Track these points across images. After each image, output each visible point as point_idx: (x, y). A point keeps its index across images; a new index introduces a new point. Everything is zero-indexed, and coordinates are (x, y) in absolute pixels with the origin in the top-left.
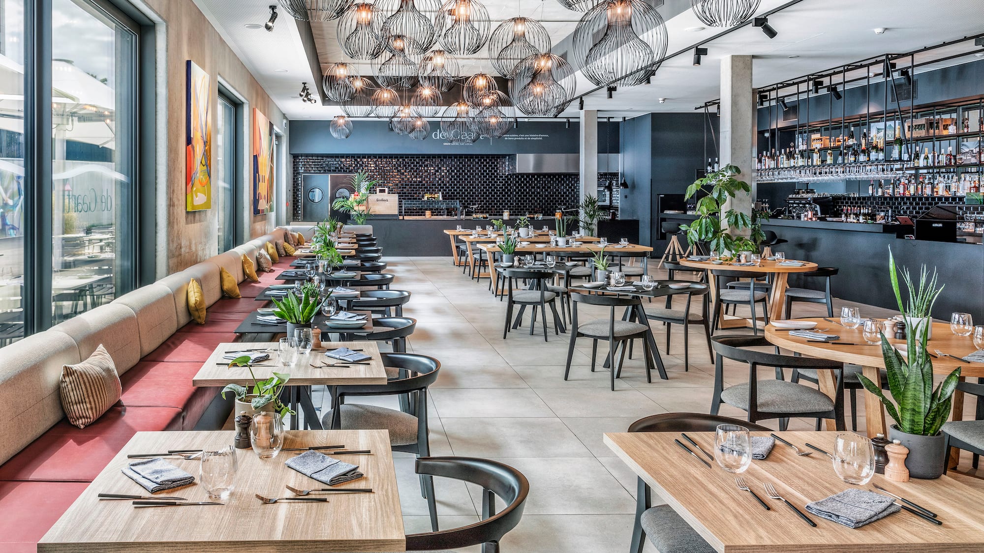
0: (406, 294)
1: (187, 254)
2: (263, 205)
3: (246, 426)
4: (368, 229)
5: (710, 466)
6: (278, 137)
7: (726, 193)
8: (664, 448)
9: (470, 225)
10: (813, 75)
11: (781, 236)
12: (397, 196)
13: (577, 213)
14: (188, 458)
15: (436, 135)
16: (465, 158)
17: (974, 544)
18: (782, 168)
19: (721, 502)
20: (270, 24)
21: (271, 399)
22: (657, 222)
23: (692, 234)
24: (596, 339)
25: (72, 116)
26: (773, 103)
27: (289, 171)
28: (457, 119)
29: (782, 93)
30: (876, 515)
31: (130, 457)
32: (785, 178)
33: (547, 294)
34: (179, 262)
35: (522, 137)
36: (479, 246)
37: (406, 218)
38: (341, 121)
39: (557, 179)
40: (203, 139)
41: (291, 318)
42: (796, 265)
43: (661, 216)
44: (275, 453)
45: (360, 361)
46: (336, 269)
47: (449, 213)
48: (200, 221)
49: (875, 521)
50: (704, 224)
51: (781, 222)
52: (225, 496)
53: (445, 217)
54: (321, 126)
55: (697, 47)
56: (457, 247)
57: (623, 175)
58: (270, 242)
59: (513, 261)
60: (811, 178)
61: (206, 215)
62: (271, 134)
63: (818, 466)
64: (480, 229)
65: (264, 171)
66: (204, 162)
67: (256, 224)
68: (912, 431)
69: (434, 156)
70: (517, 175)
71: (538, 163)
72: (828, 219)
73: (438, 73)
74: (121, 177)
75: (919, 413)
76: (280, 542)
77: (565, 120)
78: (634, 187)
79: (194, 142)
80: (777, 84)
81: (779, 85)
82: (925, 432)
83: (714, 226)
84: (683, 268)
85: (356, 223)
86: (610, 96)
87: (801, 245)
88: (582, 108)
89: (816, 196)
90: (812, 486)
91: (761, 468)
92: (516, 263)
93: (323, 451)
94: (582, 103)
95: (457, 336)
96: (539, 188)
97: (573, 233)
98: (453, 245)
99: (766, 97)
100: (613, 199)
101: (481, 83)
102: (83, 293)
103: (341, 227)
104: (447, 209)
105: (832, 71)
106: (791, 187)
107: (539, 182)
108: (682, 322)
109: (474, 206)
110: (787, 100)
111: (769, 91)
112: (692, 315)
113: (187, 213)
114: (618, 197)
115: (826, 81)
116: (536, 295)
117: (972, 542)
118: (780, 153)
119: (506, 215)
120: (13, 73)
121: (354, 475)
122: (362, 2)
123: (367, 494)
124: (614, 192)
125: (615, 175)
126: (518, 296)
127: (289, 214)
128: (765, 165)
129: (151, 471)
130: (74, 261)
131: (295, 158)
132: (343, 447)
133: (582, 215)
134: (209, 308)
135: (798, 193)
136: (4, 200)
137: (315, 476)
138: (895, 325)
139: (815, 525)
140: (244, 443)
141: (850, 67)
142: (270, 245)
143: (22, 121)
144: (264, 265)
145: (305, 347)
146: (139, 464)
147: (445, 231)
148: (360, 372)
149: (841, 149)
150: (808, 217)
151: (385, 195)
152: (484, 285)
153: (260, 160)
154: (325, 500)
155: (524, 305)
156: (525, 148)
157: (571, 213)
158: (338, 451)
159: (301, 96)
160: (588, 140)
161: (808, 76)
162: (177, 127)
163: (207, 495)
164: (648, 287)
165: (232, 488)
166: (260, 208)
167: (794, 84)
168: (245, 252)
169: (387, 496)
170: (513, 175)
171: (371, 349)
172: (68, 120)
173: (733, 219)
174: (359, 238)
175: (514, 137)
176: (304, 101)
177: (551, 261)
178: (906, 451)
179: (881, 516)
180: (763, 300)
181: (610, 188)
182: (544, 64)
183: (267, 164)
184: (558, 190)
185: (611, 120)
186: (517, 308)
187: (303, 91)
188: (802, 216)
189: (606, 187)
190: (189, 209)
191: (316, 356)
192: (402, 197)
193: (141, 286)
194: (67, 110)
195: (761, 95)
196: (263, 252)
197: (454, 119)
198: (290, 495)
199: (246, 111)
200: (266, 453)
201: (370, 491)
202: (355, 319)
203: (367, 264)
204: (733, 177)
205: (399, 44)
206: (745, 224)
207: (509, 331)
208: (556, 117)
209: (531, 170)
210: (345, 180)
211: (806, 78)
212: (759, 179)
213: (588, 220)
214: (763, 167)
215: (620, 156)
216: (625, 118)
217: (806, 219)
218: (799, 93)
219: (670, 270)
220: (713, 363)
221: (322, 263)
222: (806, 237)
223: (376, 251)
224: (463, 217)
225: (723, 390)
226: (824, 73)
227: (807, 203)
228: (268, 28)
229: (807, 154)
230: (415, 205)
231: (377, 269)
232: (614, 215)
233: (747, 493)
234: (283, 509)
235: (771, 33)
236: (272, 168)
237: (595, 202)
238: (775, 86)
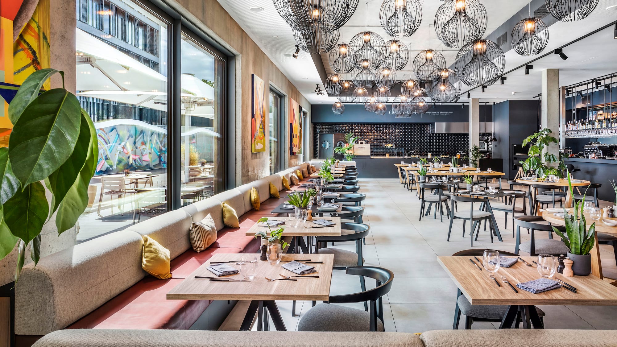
0: (364, 195)
1: (252, 175)
2: (295, 150)
3: (265, 250)
4: (353, 163)
5: (481, 269)
6: (305, 114)
7: (544, 144)
8: (463, 262)
9: (408, 161)
10: (595, 79)
11: (577, 167)
12: (369, 145)
13: (468, 155)
14: (237, 264)
15: (391, 112)
16: (408, 125)
17: (587, 300)
18: (579, 130)
19: (479, 283)
20: (296, 55)
21: (277, 238)
22: (511, 160)
23: (526, 166)
24: (465, 220)
25: (194, 103)
26: (574, 95)
27: (311, 133)
28: (401, 104)
29: (579, 89)
30: (547, 288)
31: (211, 263)
32: (581, 136)
33: (442, 197)
34: (247, 179)
35: (438, 113)
36: (411, 172)
37: (375, 157)
38: (338, 105)
39: (458, 136)
40: (261, 115)
41: (297, 205)
42: (578, 182)
43: (514, 157)
44: (278, 262)
45: (331, 225)
46: (329, 183)
47: (399, 155)
48: (259, 158)
49: (546, 291)
50: (532, 160)
51: (580, 159)
52: (251, 278)
53: (396, 157)
54: (328, 108)
55: (527, 65)
56: (402, 173)
57: (494, 134)
58: (298, 169)
59: (425, 180)
60: (594, 136)
61: (263, 155)
62: (300, 112)
63: (533, 270)
64: (414, 163)
65: (296, 132)
66: (261, 127)
67: (292, 160)
68: (576, 253)
69: (390, 124)
70: (436, 134)
71: (448, 128)
72: (607, 158)
73: (386, 79)
74: (217, 135)
75: (578, 244)
76: (272, 295)
77: (462, 104)
78: (500, 140)
79: (256, 117)
80: (576, 84)
81: (577, 85)
82: (581, 253)
83: (537, 161)
84: (517, 184)
85: (347, 160)
86: (484, 91)
87: (588, 172)
88: (469, 97)
89: (600, 145)
90: (524, 277)
91: (505, 271)
92: (427, 181)
93: (301, 262)
94: (469, 95)
95: (395, 219)
96: (448, 141)
97: (464, 165)
98: (400, 172)
99: (570, 91)
100: (489, 147)
101: (410, 84)
102: (197, 194)
103: (338, 162)
104: (398, 153)
105: (605, 77)
106: (587, 141)
107: (448, 138)
108: (511, 211)
109: (412, 151)
110: (583, 93)
111: (572, 88)
112: (516, 208)
113: (252, 153)
114: (492, 146)
115: (602, 82)
116: (436, 198)
117: (587, 299)
118: (578, 122)
119: (429, 156)
120: (162, 81)
121: (312, 270)
122: (342, 43)
123: (317, 279)
124: (490, 144)
125: (490, 134)
126: (427, 198)
127: (311, 155)
128: (570, 128)
129: (219, 268)
130: (194, 179)
131: (315, 125)
132: (310, 260)
133: (471, 157)
134: (262, 203)
135: (591, 144)
136: (160, 148)
137: (294, 271)
138: (608, 210)
139: (517, 292)
140: (264, 258)
141: (614, 75)
142: (298, 171)
143: (166, 106)
144: (295, 182)
145: (303, 219)
146: (214, 265)
147: (395, 165)
148: (328, 231)
149: (610, 120)
150: (592, 157)
151: (363, 145)
152: (414, 193)
153: (294, 126)
154: (296, 280)
155: (431, 203)
156: (441, 119)
157: (464, 155)
158: (308, 262)
159: (316, 91)
160: (474, 115)
161: (592, 80)
162: (246, 109)
163: (244, 278)
164: (492, 192)
165: (255, 275)
166: (294, 151)
167: (585, 84)
168: (284, 175)
169: (325, 279)
170: (434, 134)
171: (337, 220)
172: (192, 105)
173: (548, 157)
174: (347, 168)
175: (434, 113)
176: (318, 94)
177: (445, 179)
178: (572, 262)
179: (549, 289)
180: (560, 201)
181: (487, 141)
182: (444, 74)
183: (298, 128)
184: (459, 142)
185: (487, 104)
186: (427, 205)
187: (317, 89)
188: (590, 156)
189: (485, 141)
190: (253, 151)
191: (308, 223)
192: (372, 146)
193: (228, 189)
194: (192, 100)
195: (568, 90)
196: (294, 175)
197: (399, 104)
198: (281, 278)
199: (286, 100)
200: (274, 262)
201: (318, 277)
202: (333, 206)
203: (348, 181)
204: (548, 135)
205: (366, 64)
206: (554, 160)
207: (423, 217)
208: (456, 102)
209: (444, 132)
210: (341, 137)
211: (591, 81)
212: (567, 136)
213: (474, 159)
214: (569, 130)
215: (493, 123)
216: (495, 103)
217: (591, 158)
218: (588, 89)
219: (511, 185)
220: (529, 233)
221: (323, 180)
222: (591, 168)
223: (355, 175)
224: (406, 157)
225: (520, 244)
226: (601, 78)
227: (595, 150)
228: (295, 56)
229: (592, 123)
230: (381, 150)
231: (353, 184)
232: (489, 156)
233: (493, 280)
234: (277, 283)
235: (564, 57)
236: (301, 131)
237: (477, 149)
238: (575, 85)
